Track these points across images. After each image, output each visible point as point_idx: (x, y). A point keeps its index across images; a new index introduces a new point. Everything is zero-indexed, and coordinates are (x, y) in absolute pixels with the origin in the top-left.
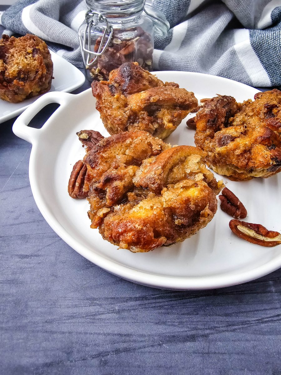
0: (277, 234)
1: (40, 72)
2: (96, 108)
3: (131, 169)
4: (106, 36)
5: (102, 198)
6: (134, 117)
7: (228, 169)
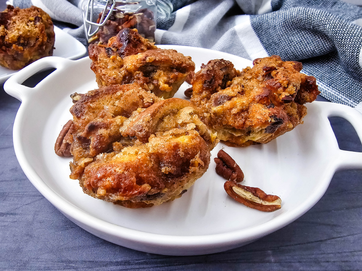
0: (277, 198)
1: (40, 40)
2: (91, 68)
3: (118, 119)
4: (108, 8)
5: (86, 149)
6: (128, 78)
7: (224, 133)
